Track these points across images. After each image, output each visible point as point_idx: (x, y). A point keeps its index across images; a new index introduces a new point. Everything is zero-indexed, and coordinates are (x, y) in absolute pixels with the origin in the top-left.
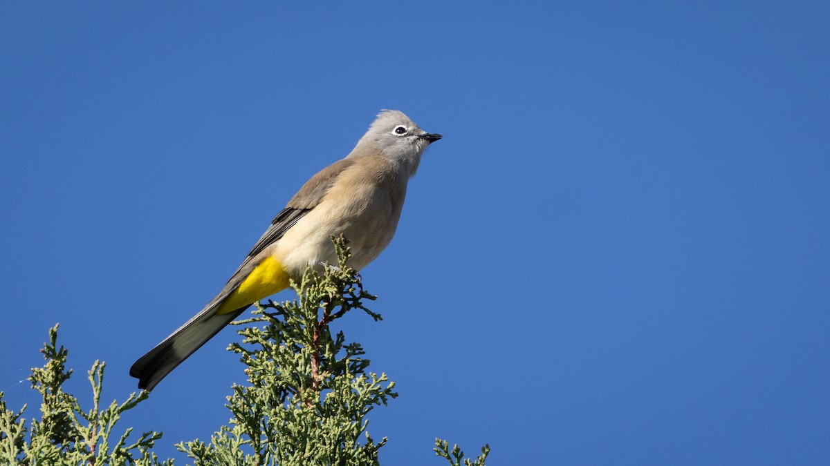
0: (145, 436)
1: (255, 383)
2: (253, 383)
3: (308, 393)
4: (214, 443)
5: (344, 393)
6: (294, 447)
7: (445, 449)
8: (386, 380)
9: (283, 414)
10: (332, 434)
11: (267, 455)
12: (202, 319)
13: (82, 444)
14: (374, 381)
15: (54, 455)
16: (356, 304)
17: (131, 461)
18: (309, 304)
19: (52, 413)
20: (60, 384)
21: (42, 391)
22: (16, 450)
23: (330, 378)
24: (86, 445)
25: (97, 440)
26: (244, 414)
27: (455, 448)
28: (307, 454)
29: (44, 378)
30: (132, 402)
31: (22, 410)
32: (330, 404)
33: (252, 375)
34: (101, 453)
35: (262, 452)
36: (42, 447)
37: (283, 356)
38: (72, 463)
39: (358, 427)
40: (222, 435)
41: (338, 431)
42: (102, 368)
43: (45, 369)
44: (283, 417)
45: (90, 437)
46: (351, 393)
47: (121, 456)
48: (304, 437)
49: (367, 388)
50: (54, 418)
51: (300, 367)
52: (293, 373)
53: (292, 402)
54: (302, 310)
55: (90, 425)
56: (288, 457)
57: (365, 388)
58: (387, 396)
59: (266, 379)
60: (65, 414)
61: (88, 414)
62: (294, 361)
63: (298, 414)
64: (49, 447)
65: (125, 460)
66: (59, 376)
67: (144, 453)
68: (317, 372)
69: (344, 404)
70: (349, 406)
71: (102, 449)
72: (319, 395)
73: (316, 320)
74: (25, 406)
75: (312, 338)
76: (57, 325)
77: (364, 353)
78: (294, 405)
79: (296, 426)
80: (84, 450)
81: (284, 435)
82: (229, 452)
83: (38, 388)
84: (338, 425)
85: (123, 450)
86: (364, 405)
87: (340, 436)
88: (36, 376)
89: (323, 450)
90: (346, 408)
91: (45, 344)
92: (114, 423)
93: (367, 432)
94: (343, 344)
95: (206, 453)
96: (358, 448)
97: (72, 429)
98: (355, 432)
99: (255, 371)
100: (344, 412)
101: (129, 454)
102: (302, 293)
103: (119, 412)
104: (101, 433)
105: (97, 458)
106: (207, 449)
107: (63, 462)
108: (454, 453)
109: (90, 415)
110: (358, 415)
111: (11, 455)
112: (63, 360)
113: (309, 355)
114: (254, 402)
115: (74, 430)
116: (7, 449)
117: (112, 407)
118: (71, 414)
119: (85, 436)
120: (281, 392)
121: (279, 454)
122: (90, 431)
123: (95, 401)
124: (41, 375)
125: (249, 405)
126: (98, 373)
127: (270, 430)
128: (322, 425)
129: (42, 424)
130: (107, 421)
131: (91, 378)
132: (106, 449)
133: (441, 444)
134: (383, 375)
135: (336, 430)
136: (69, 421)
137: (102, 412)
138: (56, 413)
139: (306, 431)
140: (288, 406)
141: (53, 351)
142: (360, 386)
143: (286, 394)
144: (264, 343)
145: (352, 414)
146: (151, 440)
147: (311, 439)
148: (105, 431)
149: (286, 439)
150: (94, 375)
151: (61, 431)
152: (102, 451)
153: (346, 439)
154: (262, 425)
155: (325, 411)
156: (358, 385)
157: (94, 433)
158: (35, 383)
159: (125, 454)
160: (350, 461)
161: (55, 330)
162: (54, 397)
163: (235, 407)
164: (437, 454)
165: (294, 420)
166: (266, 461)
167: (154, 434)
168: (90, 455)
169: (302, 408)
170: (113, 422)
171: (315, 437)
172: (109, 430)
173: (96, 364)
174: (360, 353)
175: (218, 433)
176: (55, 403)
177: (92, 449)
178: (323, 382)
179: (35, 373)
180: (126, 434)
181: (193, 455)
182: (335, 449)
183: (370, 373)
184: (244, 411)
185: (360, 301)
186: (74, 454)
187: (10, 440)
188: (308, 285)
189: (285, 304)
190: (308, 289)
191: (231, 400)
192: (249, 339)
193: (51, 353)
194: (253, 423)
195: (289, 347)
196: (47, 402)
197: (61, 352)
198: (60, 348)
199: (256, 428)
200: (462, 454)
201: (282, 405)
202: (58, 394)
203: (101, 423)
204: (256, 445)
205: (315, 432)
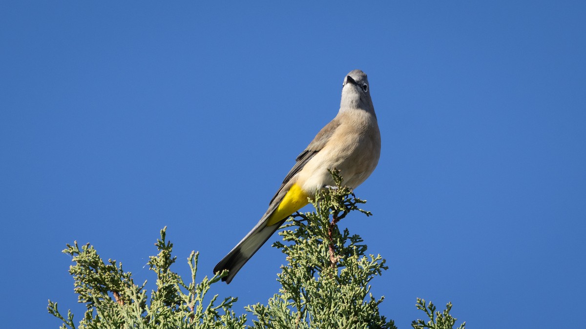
0: (226, 300)
1: (294, 266)
2: (292, 265)
3: (330, 270)
4: (271, 305)
5: (354, 269)
6: (323, 305)
7: (424, 305)
8: (381, 259)
9: (315, 284)
10: (348, 296)
11: (306, 311)
12: (257, 231)
13: (185, 306)
14: (373, 260)
15: (166, 312)
16: (353, 207)
17: (218, 316)
18: (322, 213)
19: (164, 285)
20: (169, 266)
21: (157, 271)
22: (141, 310)
23: (344, 259)
24: (188, 307)
25: (195, 303)
26: (289, 285)
27: (430, 304)
28: (332, 309)
29: (158, 262)
30: (217, 277)
31: (144, 285)
32: (345, 276)
33: (291, 261)
34: (198, 312)
35: (302, 310)
36: (158, 308)
37: (311, 247)
38: (179, 318)
39: (364, 291)
40: (275, 300)
41: (352, 294)
42: (197, 256)
43: (158, 257)
44: (316, 286)
45: (190, 301)
46: (358, 269)
47: (211, 314)
49: (369, 265)
50: (165, 289)
51: (322, 253)
52: (318, 258)
53: (321, 276)
54: (319, 217)
55: (190, 294)
56: (320, 312)
57: (367, 265)
58: (381, 269)
59: (300, 263)
60: (172, 285)
62: (318, 250)
63: (325, 283)
64: (163, 307)
65: (214, 316)
66: (168, 261)
67: (226, 311)
68: (333, 256)
69: (354, 276)
70: (357, 277)
71: (199, 309)
72: (337, 270)
73: (329, 223)
74: (146, 281)
75: (328, 234)
76: (165, 227)
77: (362, 241)
78: (322, 277)
79: (323, 291)
80: (187, 310)
81: (316, 298)
82: (281, 310)
83: (154, 269)
84: (352, 290)
85: (212, 309)
86: (367, 276)
87: (353, 297)
88: (153, 261)
89: (343, 306)
90: (355, 279)
91: (158, 240)
92: (206, 292)
93: (370, 293)
94: (348, 236)
95: (265, 311)
96: (366, 304)
97: (177, 296)
98: (362, 294)
99: (293, 258)
100: (355, 280)
101: (216, 312)
102: (317, 206)
103: (209, 284)
104: (198, 298)
105: (195, 315)
106: (266, 308)
107: (173, 318)
108: (429, 308)
109: (190, 287)
110: (364, 283)
111: (138, 313)
113: (327, 245)
114: (295, 277)
115: (178, 297)
116: (135, 310)
117: (205, 281)
118: (176, 287)
119: (187, 301)
120: (310, 271)
121: (314, 310)
122: (190, 297)
123: (193, 277)
124: (156, 261)
125: (292, 279)
126: (194, 259)
127: (307, 294)
128: (341, 290)
129: (158, 293)
130: (201, 290)
131: (189, 263)
132: (201, 309)
133: (420, 301)
134: (379, 256)
135: (351, 293)
136: (176, 290)
137: (198, 284)
138: (167, 285)
139: (331, 295)
140: (318, 278)
141: (164, 245)
142: (364, 263)
143: (314, 272)
144: (297, 239)
145: (359, 282)
146: (230, 303)
148: (200, 297)
149: (318, 300)
150: (191, 260)
151: (170, 297)
153: (357, 299)
154: (301, 293)
155: (343, 281)
156: (362, 263)
157: (193, 299)
158: (152, 266)
159: (214, 312)
160: (361, 313)
161: (164, 230)
162: (165, 275)
163: (283, 281)
164: (418, 308)
165: (322, 288)
166: (305, 315)
167: (232, 299)
168: (191, 313)
169: (327, 280)
170: (206, 290)
171: (337, 299)
172: (203, 296)
173: (193, 253)
174: (360, 241)
175: (272, 298)
176: (166, 278)
177: (191, 309)
178: (339, 262)
179: (152, 259)
180: (214, 299)
181: (257, 314)
182: (350, 306)
183: (370, 255)
184: (289, 283)
185: (355, 205)
186: (180, 313)
187: (137, 303)
188: (319, 200)
189: (307, 214)
190: (320, 203)
191: (280, 276)
192: (287, 238)
193: (162, 246)
194: (295, 291)
195: (313, 241)
196: (160, 278)
197: (168, 245)
198: (168, 242)
199: (297, 294)
200: (435, 308)
201: (314, 278)
202: (167, 273)
203: (197, 291)
204: (298, 305)
205: (336, 295)
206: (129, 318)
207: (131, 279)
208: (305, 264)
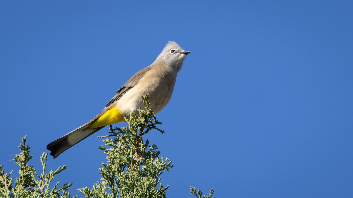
0: (65, 185)
1: (111, 163)
3: (134, 167)
4: (95, 189)
5: (150, 166)
6: (129, 190)
7: (195, 191)
8: (168, 161)
9: (124, 176)
10: (145, 184)
11: (117, 193)
12: (82, 129)
13: (38, 189)
14: (163, 161)
15: (26, 193)
16: (153, 126)
17: (59, 196)
18: (133, 128)
19: (24, 174)
20: (27, 161)
21: (20, 165)
22: (9, 191)
23: (144, 160)
24: (39, 189)
25: (44, 187)
26: (107, 176)
27: (199, 191)
28: (135, 193)
29: (20, 159)
30: (59, 170)
31: (11, 173)
32: (144, 171)
33: (110, 159)
35: (115, 192)
36: (20, 190)
37: (123, 151)
38: (34, 197)
39: (156, 181)
40: (98, 185)
41: (148, 183)
42: (46, 156)
43: (21, 155)
44: (124, 177)
45: (41, 185)
46: (153, 167)
47: (55, 194)
48: (133, 186)
49: (160, 164)
50: (25, 176)
51: (130, 155)
52: (127, 158)
54: (130, 131)
55: (41, 180)
56: (126, 194)
57: (159, 164)
58: (169, 167)
59: (116, 161)
60: (30, 175)
61: (40, 176)
62: (128, 153)
63: (130, 176)
64: (23, 190)
65: (56, 196)
66: (27, 158)
67: (65, 192)
68: (138, 157)
69: (150, 171)
70: (152, 172)
71: (46, 191)
72: (139, 167)
73: (136, 135)
74: (12, 171)
75: (135, 143)
76: (26, 136)
77: (158, 149)
78: (129, 172)
79: (129, 181)
80: (39, 192)
81: (124, 185)
82: (101, 192)
83: (18, 163)
84: (148, 180)
85: (55, 191)
86: (159, 172)
87: (149, 185)
88: (17, 158)
89: (142, 191)
90: (151, 173)
91: (20, 144)
92: (52, 180)
93: (160, 183)
94: (148, 145)
95: (91, 193)
96: (157, 190)
97: (32, 181)
98: (155, 184)
99: (111, 158)
100: (150, 175)
101: (58, 193)
102: (130, 123)
103: (54, 175)
104: (46, 184)
105: (44, 195)
106: (91, 191)
107: (29, 197)
108: (198, 193)
109: (41, 176)
110: (156, 176)
111: (7, 194)
112: (29, 151)
113: (134, 150)
114: (111, 171)
115: (34, 182)
116: (5, 191)
117: (51, 173)
118: (32, 175)
119: (39, 185)
120: (122, 167)
121: (123, 193)
122: (41, 183)
123: (43, 170)
124: (19, 158)
125: (109, 172)
126: (45, 158)
127: (119, 182)
128: (141, 180)
129: (20, 179)
130: (49, 179)
131: (41, 160)
132: (48, 191)
133: (193, 189)
134: (167, 158)
136: (32, 177)
137: (46, 175)
138: (26, 174)
139: (134, 183)
140: (126, 172)
141: (24, 147)
142: (157, 163)
143: (124, 167)
144: (115, 145)
145: (154, 176)
146: (67, 187)
147: (136, 187)
148: (48, 183)
149: (126, 186)
150: (43, 159)
151: (28, 182)
152: (46, 192)
153: (151, 186)
154: (115, 181)
155: (142, 174)
157: (43, 184)
158: (16, 161)
159: (56, 193)
160: (154, 196)
161: (25, 138)
162: (25, 167)
163: (103, 173)
164: (191, 193)
165: (129, 178)
166: (117, 196)
167: (69, 184)
168: (41, 194)
169: (132, 173)
170: (51, 179)
171: (138, 186)
172: (49, 183)
173: (44, 154)
174: (156, 149)
175: (96, 184)
176: (25, 170)
177: (42, 191)
178: (141, 162)
179: (16, 157)
180: (57, 184)
181: (85, 194)
182: (147, 191)
183: (161, 158)
184: (107, 174)
185: (155, 125)
186: (34, 193)
187: (6, 187)
188: (132, 119)
189: (123, 128)
190: (132, 121)
191: (101, 170)
192: (108, 144)
193: (23, 148)
194: (111, 180)
195: (125, 147)
196: (22, 169)
197: (27, 148)
198: (27, 146)
199: (112, 182)
200: (202, 193)
201: (123, 172)
202: (26, 166)
203: (46, 179)
204: (112, 189)
205: (138, 184)
206: (1, 197)
207: (2, 169)
208: (119, 162)
